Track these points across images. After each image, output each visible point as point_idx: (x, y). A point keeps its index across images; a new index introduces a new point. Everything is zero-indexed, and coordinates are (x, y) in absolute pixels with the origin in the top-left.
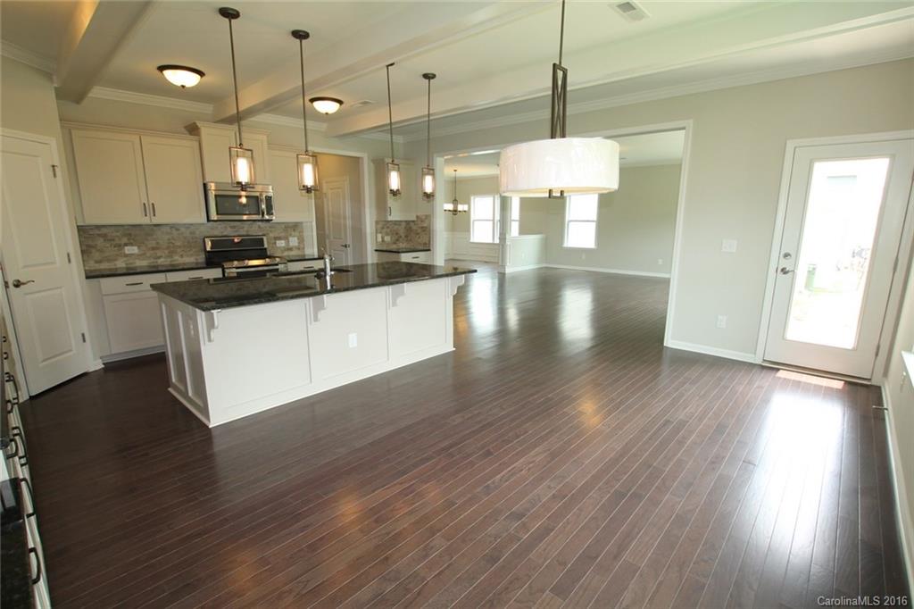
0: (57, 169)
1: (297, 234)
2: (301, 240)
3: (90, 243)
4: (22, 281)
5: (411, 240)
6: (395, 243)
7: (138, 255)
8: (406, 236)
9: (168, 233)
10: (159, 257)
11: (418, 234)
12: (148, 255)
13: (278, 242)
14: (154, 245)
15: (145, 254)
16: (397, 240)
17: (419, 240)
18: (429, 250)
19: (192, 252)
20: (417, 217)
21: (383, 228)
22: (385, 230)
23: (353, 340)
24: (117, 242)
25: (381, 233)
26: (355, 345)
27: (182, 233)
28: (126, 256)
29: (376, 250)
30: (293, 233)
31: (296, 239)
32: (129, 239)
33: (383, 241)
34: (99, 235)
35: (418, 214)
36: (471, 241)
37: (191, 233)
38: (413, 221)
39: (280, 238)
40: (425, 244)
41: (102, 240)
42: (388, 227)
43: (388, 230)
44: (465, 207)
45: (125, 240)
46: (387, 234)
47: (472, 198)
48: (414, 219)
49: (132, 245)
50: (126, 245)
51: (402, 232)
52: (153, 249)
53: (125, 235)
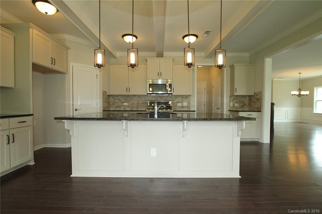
0: (98, 76)
1: (187, 100)
2: (189, 103)
3: (115, 101)
4: (78, 109)
5: (251, 106)
6: (241, 107)
7: (128, 106)
8: (249, 104)
9: (137, 99)
10: (133, 107)
11: (254, 102)
12: (130, 106)
13: (178, 104)
14: (133, 103)
15: (129, 106)
16: (243, 106)
17: (255, 106)
18: (261, 111)
19: (144, 106)
20: (255, 93)
21: (234, 99)
22: (235, 101)
23: (154, 152)
24: (122, 101)
25: (233, 102)
26: (155, 155)
27: (142, 99)
28: (124, 106)
29: (229, 110)
30: (185, 100)
31: (186, 103)
32: (125, 100)
33: (234, 106)
34: (117, 99)
35: (255, 92)
36: (314, 112)
37: (145, 99)
38: (253, 96)
39: (179, 102)
40: (258, 108)
41: (118, 100)
42: (237, 99)
43: (237, 101)
44: (307, 93)
45: (124, 101)
46: (236, 102)
47: (315, 89)
48: (253, 94)
49: (126, 102)
50: (124, 102)
51: (246, 102)
52: (132, 104)
53: (124, 99)
